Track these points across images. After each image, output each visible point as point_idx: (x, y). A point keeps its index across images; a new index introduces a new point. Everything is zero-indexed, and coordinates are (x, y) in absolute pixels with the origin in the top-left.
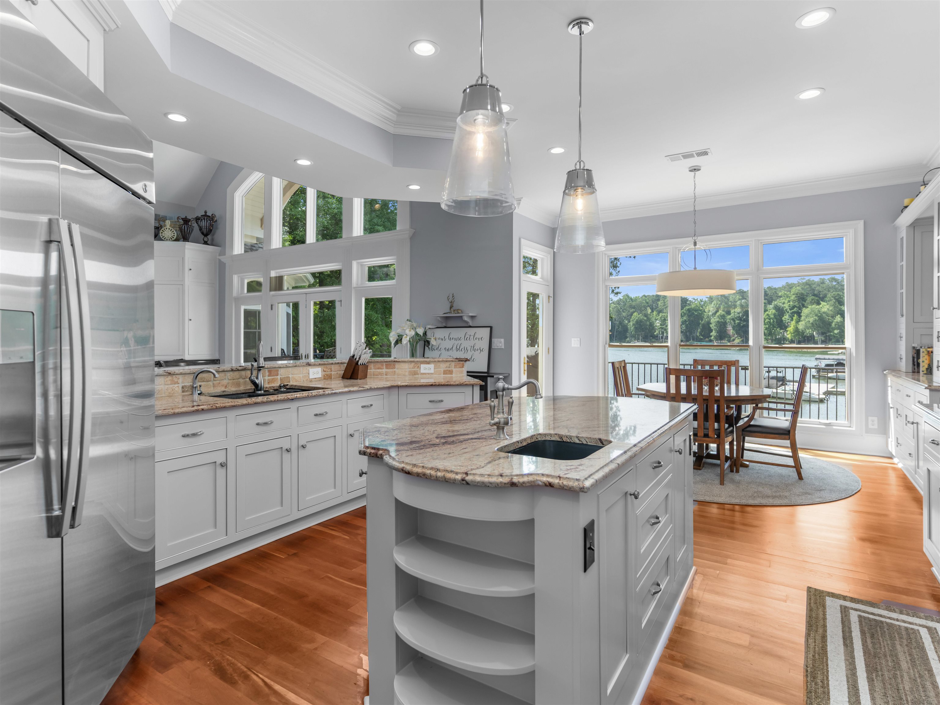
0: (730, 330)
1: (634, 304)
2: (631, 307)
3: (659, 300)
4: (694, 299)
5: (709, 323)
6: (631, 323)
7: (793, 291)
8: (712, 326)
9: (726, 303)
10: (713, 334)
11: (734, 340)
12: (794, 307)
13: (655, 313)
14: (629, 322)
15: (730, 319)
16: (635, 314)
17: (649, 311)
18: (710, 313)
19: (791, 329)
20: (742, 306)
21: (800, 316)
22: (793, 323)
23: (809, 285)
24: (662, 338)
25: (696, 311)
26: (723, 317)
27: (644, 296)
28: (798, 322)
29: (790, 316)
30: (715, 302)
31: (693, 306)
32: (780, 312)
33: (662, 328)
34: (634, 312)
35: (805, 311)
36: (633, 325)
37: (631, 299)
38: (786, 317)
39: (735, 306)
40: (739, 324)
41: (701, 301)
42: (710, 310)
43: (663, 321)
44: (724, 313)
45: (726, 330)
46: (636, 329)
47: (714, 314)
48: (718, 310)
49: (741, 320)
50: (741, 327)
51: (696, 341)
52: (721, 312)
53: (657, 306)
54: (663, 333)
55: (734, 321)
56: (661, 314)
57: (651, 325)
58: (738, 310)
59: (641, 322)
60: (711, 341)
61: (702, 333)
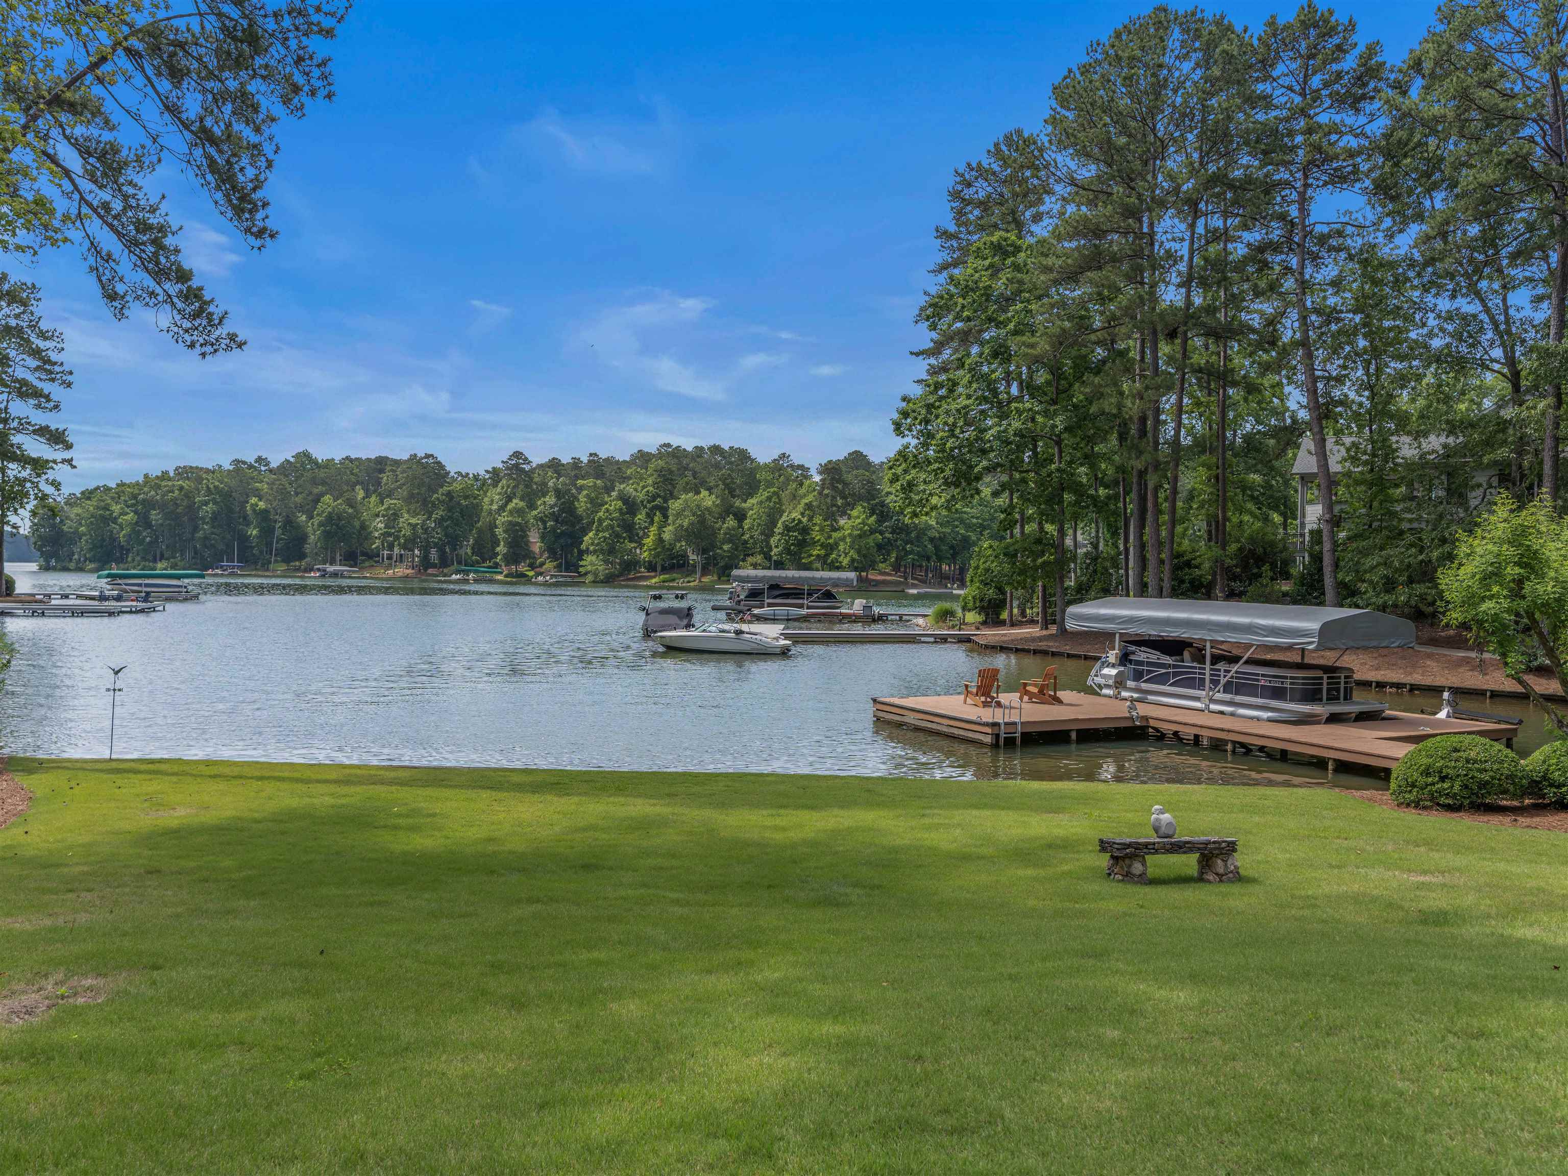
0: (536, 544)
1: (322, 474)
2: (314, 482)
3: (382, 471)
4: (459, 473)
5: (492, 526)
6: (316, 521)
7: (652, 466)
8: (499, 531)
9: (527, 486)
10: (501, 549)
11: (542, 564)
12: (654, 498)
13: (373, 499)
14: (311, 517)
15: (535, 518)
16: (327, 498)
17: (361, 494)
18: (495, 507)
19: (649, 541)
20: (558, 493)
21: (666, 517)
22: (653, 529)
23: (677, 457)
24: (390, 557)
25: (466, 497)
26: (519, 512)
27: (347, 458)
28: (661, 527)
29: (648, 515)
30: (504, 482)
31: (457, 486)
32: (630, 506)
33: (390, 535)
34: (322, 495)
35: (675, 505)
36: (321, 524)
37: (315, 462)
38: (641, 517)
39: (544, 493)
40: (554, 529)
41: (476, 478)
42: (492, 499)
43: (392, 518)
44: (522, 504)
45: (527, 543)
46: (327, 535)
47: (502, 508)
48: (509, 499)
49: (557, 521)
50: (558, 537)
51: (466, 565)
52: (516, 503)
53: (379, 484)
54: (391, 547)
55: (544, 523)
56: (388, 502)
57: (363, 527)
58: (550, 499)
59: (340, 518)
60: (496, 565)
61: (476, 550)
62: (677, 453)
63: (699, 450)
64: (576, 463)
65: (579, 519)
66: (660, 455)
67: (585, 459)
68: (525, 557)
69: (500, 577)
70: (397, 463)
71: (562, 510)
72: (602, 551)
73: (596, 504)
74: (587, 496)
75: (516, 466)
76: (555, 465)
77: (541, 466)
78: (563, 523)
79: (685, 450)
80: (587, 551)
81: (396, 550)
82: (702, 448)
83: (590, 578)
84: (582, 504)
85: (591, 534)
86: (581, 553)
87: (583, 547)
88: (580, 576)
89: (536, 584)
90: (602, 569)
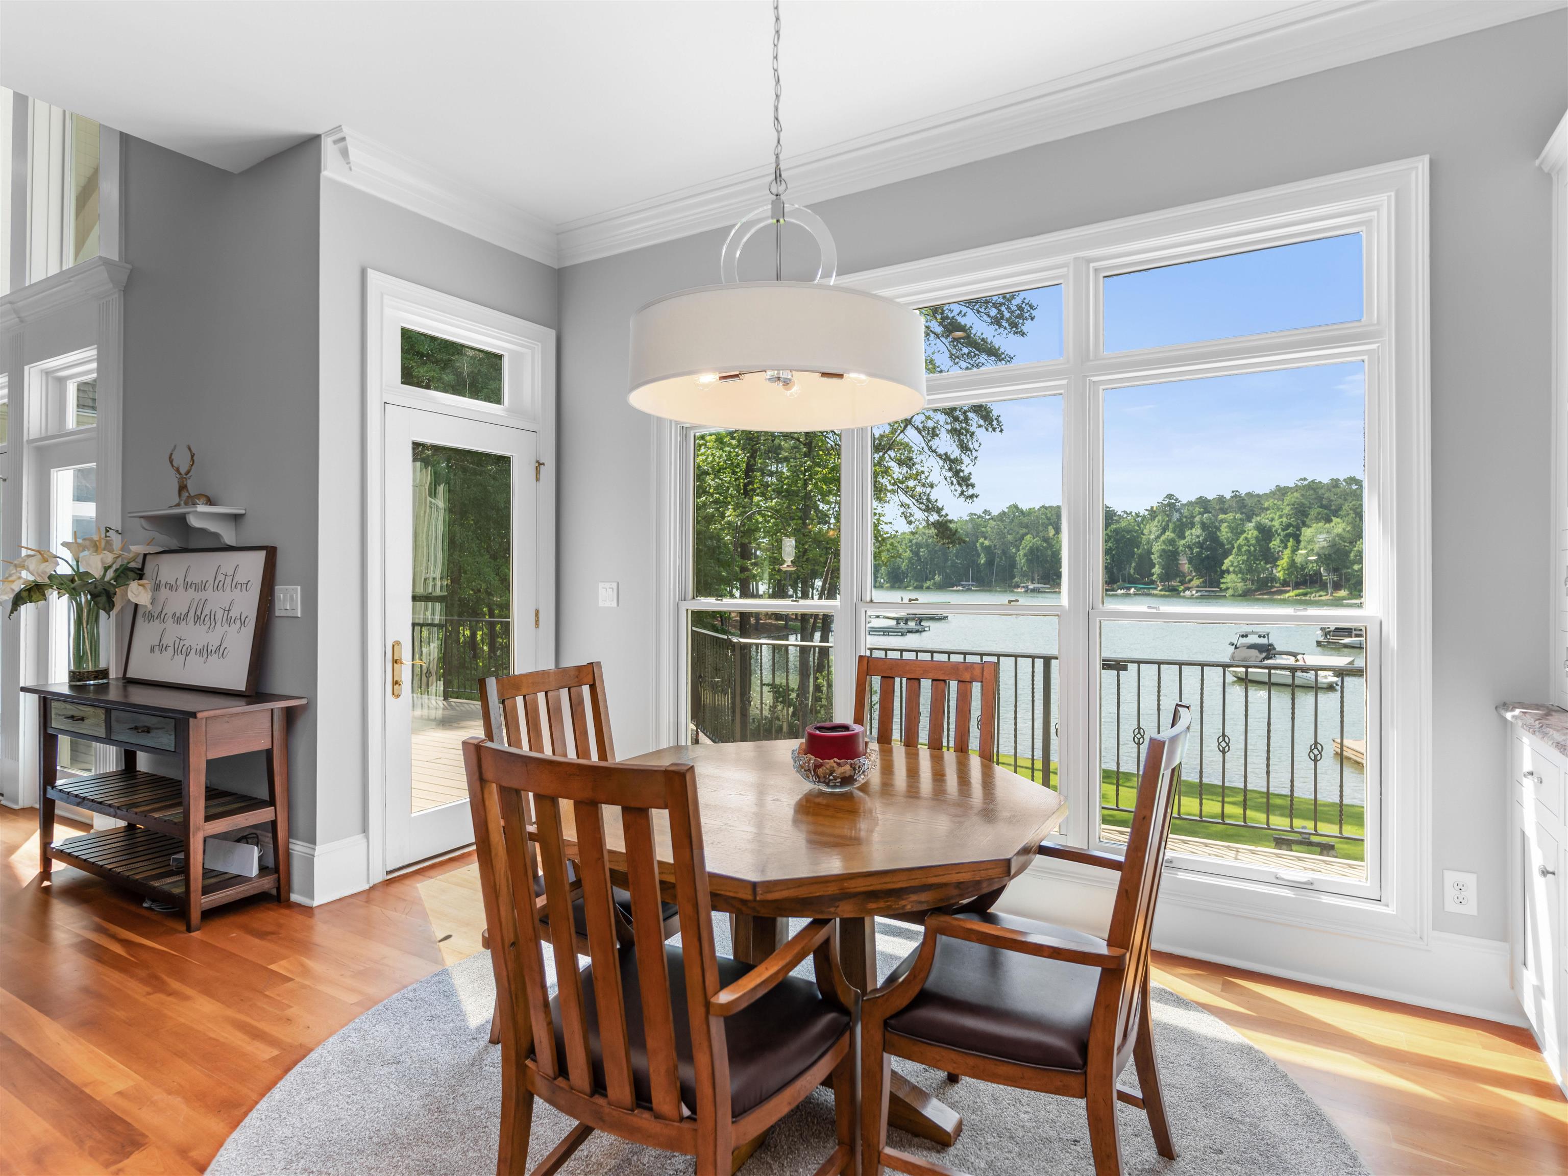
0: (1185, 565)
1: (1025, 520)
2: (1021, 525)
4: (1125, 512)
5: (1150, 552)
6: (1021, 553)
7: (1288, 499)
8: (1155, 557)
9: (1178, 520)
10: (1157, 570)
11: (1189, 581)
12: (1289, 526)
14: (1019, 550)
15: (1184, 546)
16: (1028, 537)
17: (1052, 532)
18: (1152, 537)
19: (1283, 562)
20: (1204, 526)
21: (1298, 542)
22: (1287, 552)
23: (1314, 490)
25: (1129, 532)
26: (1171, 542)
27: (1043, 506)
28: (1295, 550)
29: (1282, 541)
30: (1160, 517)
31: (1123, 524)
32: (1266, 533)
34: (1026, 534)
35: (1307, 533)
36: (1025, 555)
37: (1022, 512)
38: (1275, 544)
39: (1192, 525)
40: (1200, 554)
41: (1138, 515)
42: (1152, 530)
44: (1172, 535)
45: (1177, 565)
46: (1029, 561)
47: (1158, 537)
48: (1164, 530)
49: (1202, 547)
50: (1202, 560)
51: (1132, 581)
52: (1169, 534)
55: (1191, 549)
57: (1054, 556)
58: (1197, 531)
59: (1037, 549)
60: (1153, 582)
61: (1138, 569)
62: (1313, 487)
63: (1335, 483)
64: (1221, 499)
65: (1222, 545)
66: (1297, 488)
67: (1228, 495)
68: (1177, 575)
69: (1155, 592)
71: (1205, 540)
72: (1241, 572)
73: (1237, 531)
74: (1229, 527)
75: (1169, 504)
76: (1203, 503)
77: (1190, 503)
78: (1207, 549)
79: (1320, 482)
80: (1228, 572)
82: (1338, 480)
83: (1230, 592)
84: (1224, 533)
85: (1231, 558)
86: (1223, 573)
87: (1224, 567)
88: (1221, 590)
89: (1184, 597)
90: (1240, 586)
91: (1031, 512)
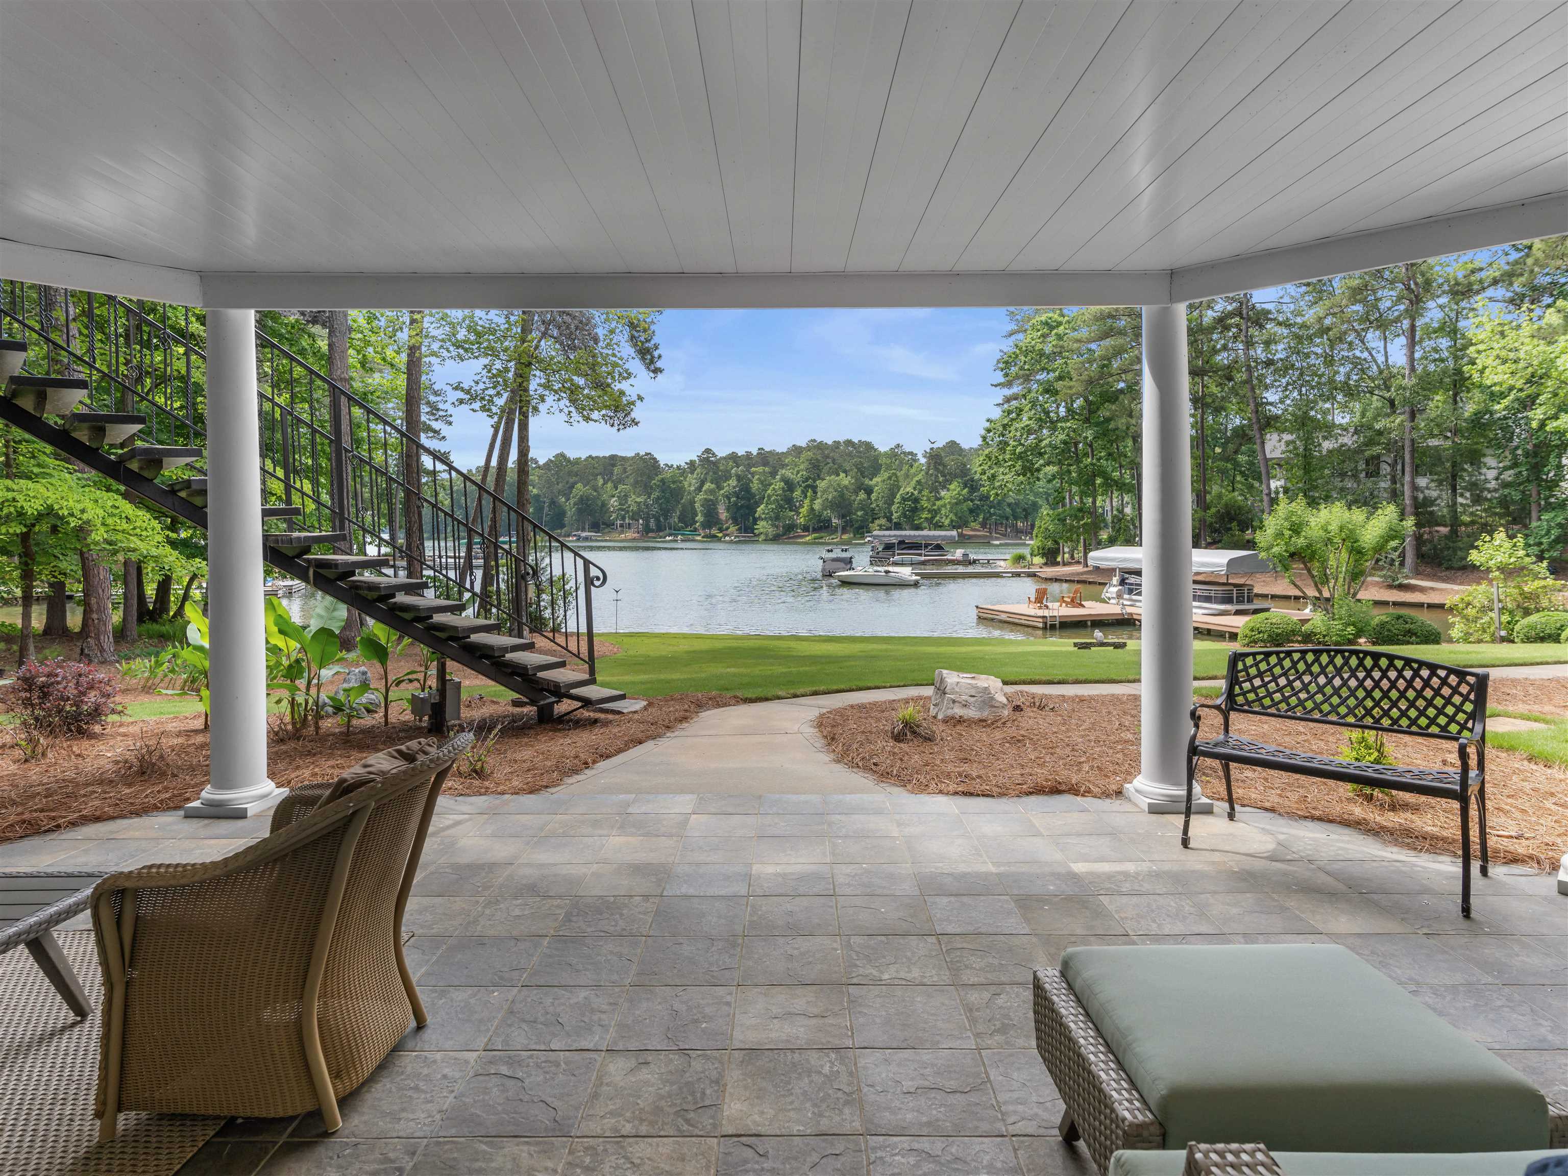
0: (723, 514)
1: (575, 469)
2: (570, 474)
3: (614, 465)
4: (666, 465)
5: (692, 502)
6: (572, 501)
7: (804, 456)
8: (697, 505)
9: (715, 473)
10: (700, 518)
11: (727, 528)
12: (807, 479)
13: (610, 485)
14: (568, 499)
15: (723, 495)
16: (579, 485)
17: (601, 482)
18: (692, 488)
19: (804, 510)
20: (739, 478)
21: (815, 492)
22: (807, 502)
23: (821, 449)
24: (622, 526)
25: (674, 482)
26: (711, 492)
27: (590, 456)
28: (812, 500)
29: (803, 492)
30: (698, 470)
31: (668, 475)
32: (790, 486)
33: (623, 510)
34: (576, 483)
35: (821, 485)
36: (575, 504)
37: (568, 460)
38: (797, 493)
39: (728, 478)
40: (736, 504)
41: (678, 468)
42: (690, 482)
43: (624, 499)
44: (713, 486)
45: (717, 513)
46: (580, 511)
47: (699, 489)
48: (702, 483)
49: (738, 497)
50: (739, 508)
51: (675, 531)
52: (708, 486)
53: (612, 474)
54: (623, 518)
55: (729, 499)
56: (621, 487)
57: (604, 505)
58: (733, 482)
59: (588, 500)
60: (695, 530)
61: (681, 519)
62: (821, 446)
63: (837, 444)
64: (748, 455)
65: (754, 496)
66: (808, 448)
67: (755, 452)
68: (716, 524)
69: (699, 538)
70: (624, 459)
71: (741, 490)
72: (771, 519)
73: (765, 485)
74: (759, 479)
75: (707, 459)
76: (733, 457)
77: (724, 458)
78: (742, 498)
79: (826, 444)
80: (760, 518)
81: (627, 521)
82: (839, 442)
83: (762, 537)
84: (755, 486)
85: (762, 506)
86: (755, 520)
87: (757, 515)
88: (755, 535)
89: (725, 542)
90: (771, 531)
91: (577, 461)
